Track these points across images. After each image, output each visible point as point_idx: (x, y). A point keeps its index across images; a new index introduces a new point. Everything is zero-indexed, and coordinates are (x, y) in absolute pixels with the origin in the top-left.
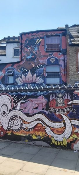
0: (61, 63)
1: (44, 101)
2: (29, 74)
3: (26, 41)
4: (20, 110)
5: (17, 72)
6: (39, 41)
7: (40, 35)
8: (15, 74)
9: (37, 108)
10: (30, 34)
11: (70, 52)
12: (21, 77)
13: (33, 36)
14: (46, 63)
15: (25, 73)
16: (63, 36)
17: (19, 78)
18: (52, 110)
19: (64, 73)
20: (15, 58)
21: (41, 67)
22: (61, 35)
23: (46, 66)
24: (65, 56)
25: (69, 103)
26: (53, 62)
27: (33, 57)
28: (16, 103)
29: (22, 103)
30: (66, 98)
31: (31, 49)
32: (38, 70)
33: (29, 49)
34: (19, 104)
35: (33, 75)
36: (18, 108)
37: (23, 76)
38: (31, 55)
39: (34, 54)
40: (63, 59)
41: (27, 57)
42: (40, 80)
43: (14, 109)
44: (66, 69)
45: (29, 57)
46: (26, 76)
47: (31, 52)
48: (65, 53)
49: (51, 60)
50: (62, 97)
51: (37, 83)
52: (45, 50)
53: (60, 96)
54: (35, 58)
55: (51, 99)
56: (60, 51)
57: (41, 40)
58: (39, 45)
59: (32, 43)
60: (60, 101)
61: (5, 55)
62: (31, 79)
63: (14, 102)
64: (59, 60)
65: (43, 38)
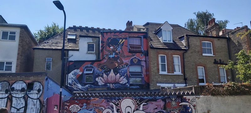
0: (143, 64)
1: (162, 103)
2: (112, 74)
3: (108, 39)
4: (143, 110)
5: (97, 70)
6: (122, 41)
7: (123, 36)
8: (95, 73)
9: (156, 108)
10: (113, 34)
11: (151, 54)
12: (102, 76)
13: (116, 35)
14: (129, 63)
15: (107, 72)
16: (144, 38)
17: (100, 78)
18: (168, 110)
19: (146, 73)
20: (89, 53)
21: (125, 67)
22: (142, 37)
23: (130, 66)
24: (147, 57)
25: (180, 104)
26: (135, 63)
27: (116, 56)
28: (139, 105)
29: (144, 105)
30: (178, 101)
31: (114, 49)
32: (122, 69)
33: (112, 48)
34: (142, 106)
35: (116, 75)
36: (141, 109)
37: (105, 75)
38: (114, 54)
39: (116, 54)
40: (145, 60)
41: (109, 56)
42: (124, 81)
43: (137, 110)
44: (148, 70)
45: (111, 56)
46: (108, 75)
47: (113, 51)
48: (146, 54)
49: (134, 60)
50: (175, 100)
51: (121, 83)
52: (128, 51)
53: (173, 99)
54: (118, 57)
55: (167, 101)
56: (142, 52)
57: (124, 40)
58: (122, 46)
59: (115, 42)
60: (174, 103)
61: (78, 50)
62: (113, 79)
63: (137, 104)
64: (141, 61)
65: (126, 39)
